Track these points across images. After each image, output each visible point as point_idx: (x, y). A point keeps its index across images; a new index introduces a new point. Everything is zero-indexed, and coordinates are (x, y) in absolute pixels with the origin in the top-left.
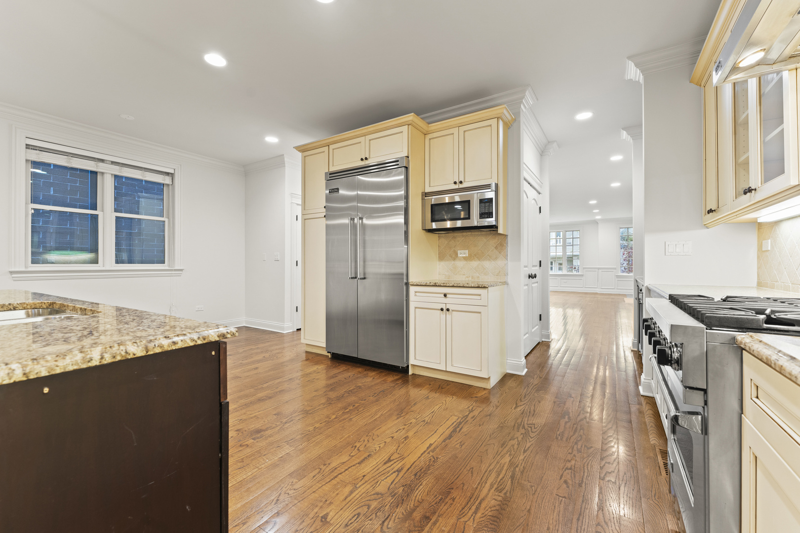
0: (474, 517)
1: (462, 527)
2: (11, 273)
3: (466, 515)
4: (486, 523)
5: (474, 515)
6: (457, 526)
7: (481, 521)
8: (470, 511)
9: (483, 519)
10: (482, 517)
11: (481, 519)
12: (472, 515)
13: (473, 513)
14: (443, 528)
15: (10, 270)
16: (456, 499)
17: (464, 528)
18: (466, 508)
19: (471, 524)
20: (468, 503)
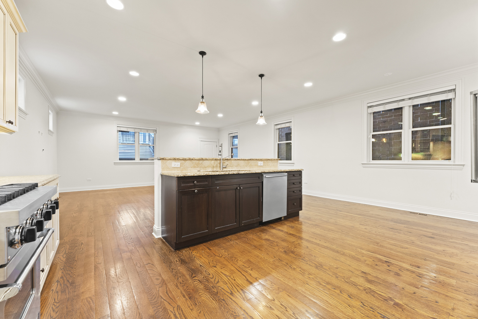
0: (173, 313)
1: (173, 305)
2: (363, 164)
3: (178, 310)
4: (165, 316)
5: (174, 313)
6: (175, 304)
7: (168, 315)
8: (178, 313)
9: (168, 316)
10: (169, 316)
11: (169, 315)
12: (175, 312)
13: (175, 314)
14: (179, 298)
15: (362, 163)
16: (191, 311)
17: (171, 305)
18: (181, 312)
19: (171, 309)
20: (184, 315)
